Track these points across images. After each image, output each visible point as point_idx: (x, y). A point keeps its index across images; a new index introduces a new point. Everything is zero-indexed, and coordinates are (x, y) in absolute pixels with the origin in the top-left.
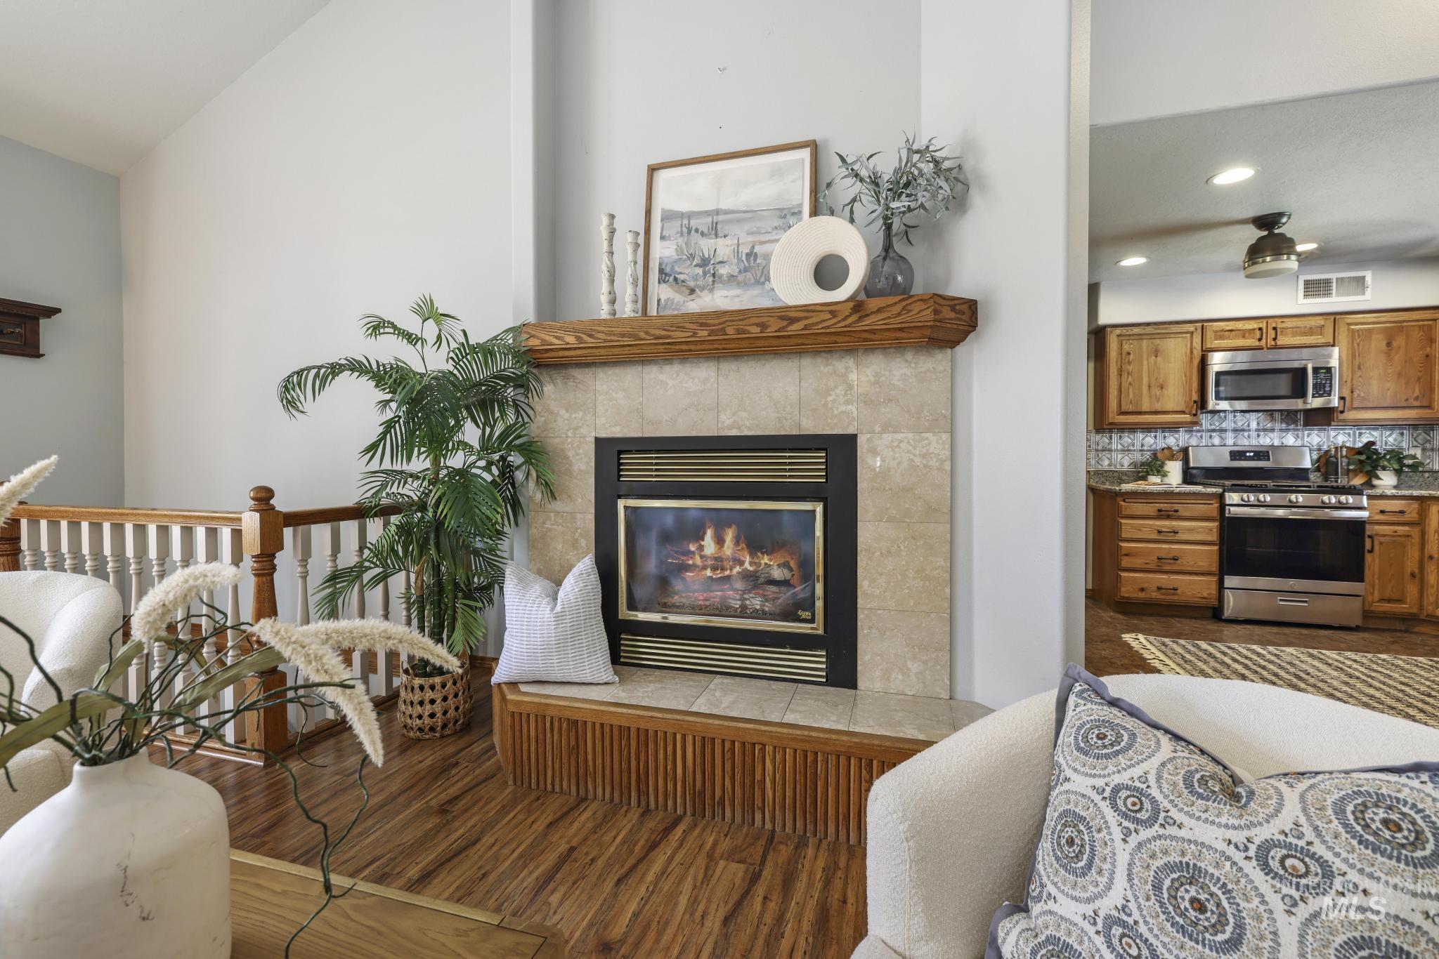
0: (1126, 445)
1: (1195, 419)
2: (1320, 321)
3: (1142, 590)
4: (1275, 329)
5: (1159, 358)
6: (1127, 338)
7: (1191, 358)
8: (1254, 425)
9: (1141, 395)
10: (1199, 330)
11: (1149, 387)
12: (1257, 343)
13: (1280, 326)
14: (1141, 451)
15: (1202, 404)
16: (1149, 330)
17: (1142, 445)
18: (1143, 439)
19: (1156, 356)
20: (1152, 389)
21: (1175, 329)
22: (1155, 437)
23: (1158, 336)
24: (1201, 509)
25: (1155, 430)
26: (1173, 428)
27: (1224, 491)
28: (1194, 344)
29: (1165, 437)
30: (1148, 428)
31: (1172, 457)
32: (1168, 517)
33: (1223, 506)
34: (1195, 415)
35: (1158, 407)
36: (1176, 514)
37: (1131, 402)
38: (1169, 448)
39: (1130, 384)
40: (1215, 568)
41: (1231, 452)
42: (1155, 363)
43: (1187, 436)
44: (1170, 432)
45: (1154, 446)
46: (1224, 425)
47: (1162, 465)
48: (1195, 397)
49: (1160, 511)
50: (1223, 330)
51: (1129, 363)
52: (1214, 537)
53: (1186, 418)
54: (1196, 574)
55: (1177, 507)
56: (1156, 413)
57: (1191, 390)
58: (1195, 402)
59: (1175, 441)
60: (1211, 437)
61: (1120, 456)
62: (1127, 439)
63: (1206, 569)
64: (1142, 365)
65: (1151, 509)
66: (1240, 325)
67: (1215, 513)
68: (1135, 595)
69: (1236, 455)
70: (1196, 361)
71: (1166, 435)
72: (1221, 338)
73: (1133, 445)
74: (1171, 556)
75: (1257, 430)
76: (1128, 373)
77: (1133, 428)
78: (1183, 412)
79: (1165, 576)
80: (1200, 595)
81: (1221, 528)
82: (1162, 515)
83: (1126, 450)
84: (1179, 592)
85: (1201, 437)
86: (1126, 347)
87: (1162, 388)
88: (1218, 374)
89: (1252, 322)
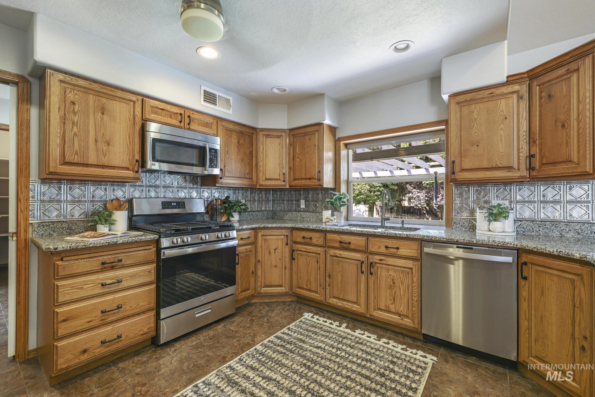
0: (76, 196)
1: (137, 175)
2: (210, 120)
3: (85, 351)
4: (189, 117)
5: (105, 117)
6: (72, 87)
7: (134, 124)
8: (175, 184)
9: (87, 148)
10: (140, 102)
11: (96, 141)
12: (179, 124)
13: (192, 116)
14: (91, 201)
15: (143, 163)
16: (95, 86)
17: (93, 197)
18: (94, 191)
19: (103, 114)
20: (99, 144)
21: (119, 94)
22: (106, 190)
23: (103, 95)
24: (142, 254)
26: (121, 182)
27: (160, 237)
28: (136, 113)
29: (114, 190)
30: (98, 181)
31: (119, 208)
32: (113, 268)
33: (159, 250)
34: (137, 172)
35: (105, 161)
36: (120, 264)
37: (76, 153)
38: (117, 199)
39: (75, 134)
40: (153, 304)
41: (162, 202)
42: (102, 120)
43: (132, 190)
44: (118, 185)
45: (104, 197)
46: (158, 183)
47: (110, 215)
48: (137, 157)
49: (103, 264)
50: (157, 108)
51: (75, 113)
52: (152, 277)
53: (129, 174)
54: (138, 314)
55: (120, 256)
56: (103, 167)
57: (133, 151)
58: (137, 161)
59: (122, 193)
60: (149, 191)
61: (69, 207)
62: (77, 191)
63: (146, 307)
64: (88, 118)
65: (94, 263)
66: (168, 107)
67: (153, 257)
68: (77, 361)
69: (166, 205)
70: (138, 127)
71: (115, 188)
72: (156, 113)
73: (84, 196)
74: (114, 306)
75: (177, 187)
76: (73, 124)
77: (83, 181)
78: (127, 169)
79: (109, 328)
80: (141, 333)
81: (158, 268)
82: (106, 267)
83: (76, 201)
84: (123, 337)
85: (142, 191)
86: (71, 96)
87: (108, 145)
88: (155, 140)
89: (176, 108)
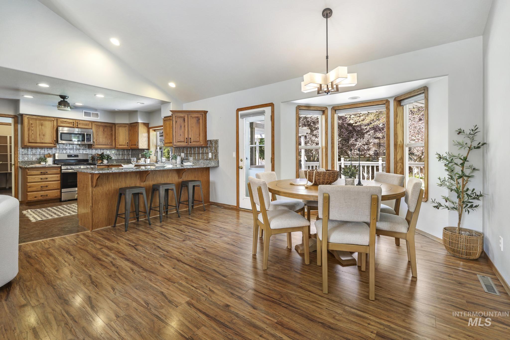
0: (34, 153)
1: (55, 145)
2: (88, 123)
3: (36, 197)
4: (77, 123)
5: (43, 127)
6: (31, 119)
7: (54, 128)
8: (75, 148)
9: (36, 137)
10: (56, 120)
11: (40, 135)
12: (73, 126)
13: (78, 122)
14: (39, 155)
15: (57, 141)
16: (39, 117)
17: (40, 153)
18: (40, 151)
19: (42, 126)
20: (41, 136)
21: (48, 119)
22: (45, 150)
23: (42, 120)
24: (56, 171)
25: (45, 148)
27: (61, 166)
28: (54, 124)
29: (48, 151)
30: (41, 148)
32: (45, 174)
33: (61, 170)
34: (55, 144)
35: (43, 141)
36: (48, 173)
37: (33, 139)
38: (49, 154)
39: (33, 133)
40: (59, 187)
41: (68, 155)
42: (42, 128)
43: (54, 150)
44: (49, 149)
45: (44, 153)
46: (63, 148)
47: (46, 159)
48: (55, 139)
49: (41, 172)
50: (63, 121)
51: (32, 127)
52: (59, 179)
53: (52, 145)
54: (54, 190)
55: (48, 171)
56: (42, 143)
57: (53, 137)
58: (55, 140)
59: (51, 152)
61: (31, 156)
62: (34, 151)
63: (57, 188)
64: (37, 128)
65: (38, 172)
66: (68, 120)
67: (59, 172)
68: (33, 199)
70: (55, 129)
72: (62, 123)
73: (37, 153)
74: (45, 186)
76: (32, 130)
77: (36, 148)
78: (51, 143)
79: (44, 192)
80: (55, 196)
81: (61, 176)
82: (42, 174)
83: (34, 155)
84: (48, 196)
85: (60, 151)
86: (31, 122)
87: (44, 136)
88: (61, 133)
89: (71, 120)
